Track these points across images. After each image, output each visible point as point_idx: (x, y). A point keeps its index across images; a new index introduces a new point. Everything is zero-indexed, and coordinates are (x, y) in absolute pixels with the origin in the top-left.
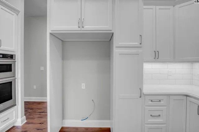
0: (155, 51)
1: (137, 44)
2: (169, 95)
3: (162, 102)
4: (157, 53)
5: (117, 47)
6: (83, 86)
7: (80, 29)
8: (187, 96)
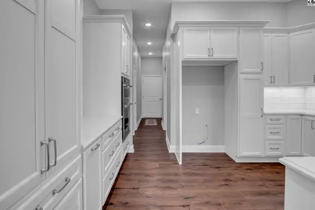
0: (271, 77)
1: (258, 70)
2: (286, 115)
3: (280, 121)
4: (273, 78)
5: (241, 73)
6: (197, 111)
7: (209, 57)
8: (302, 115)
